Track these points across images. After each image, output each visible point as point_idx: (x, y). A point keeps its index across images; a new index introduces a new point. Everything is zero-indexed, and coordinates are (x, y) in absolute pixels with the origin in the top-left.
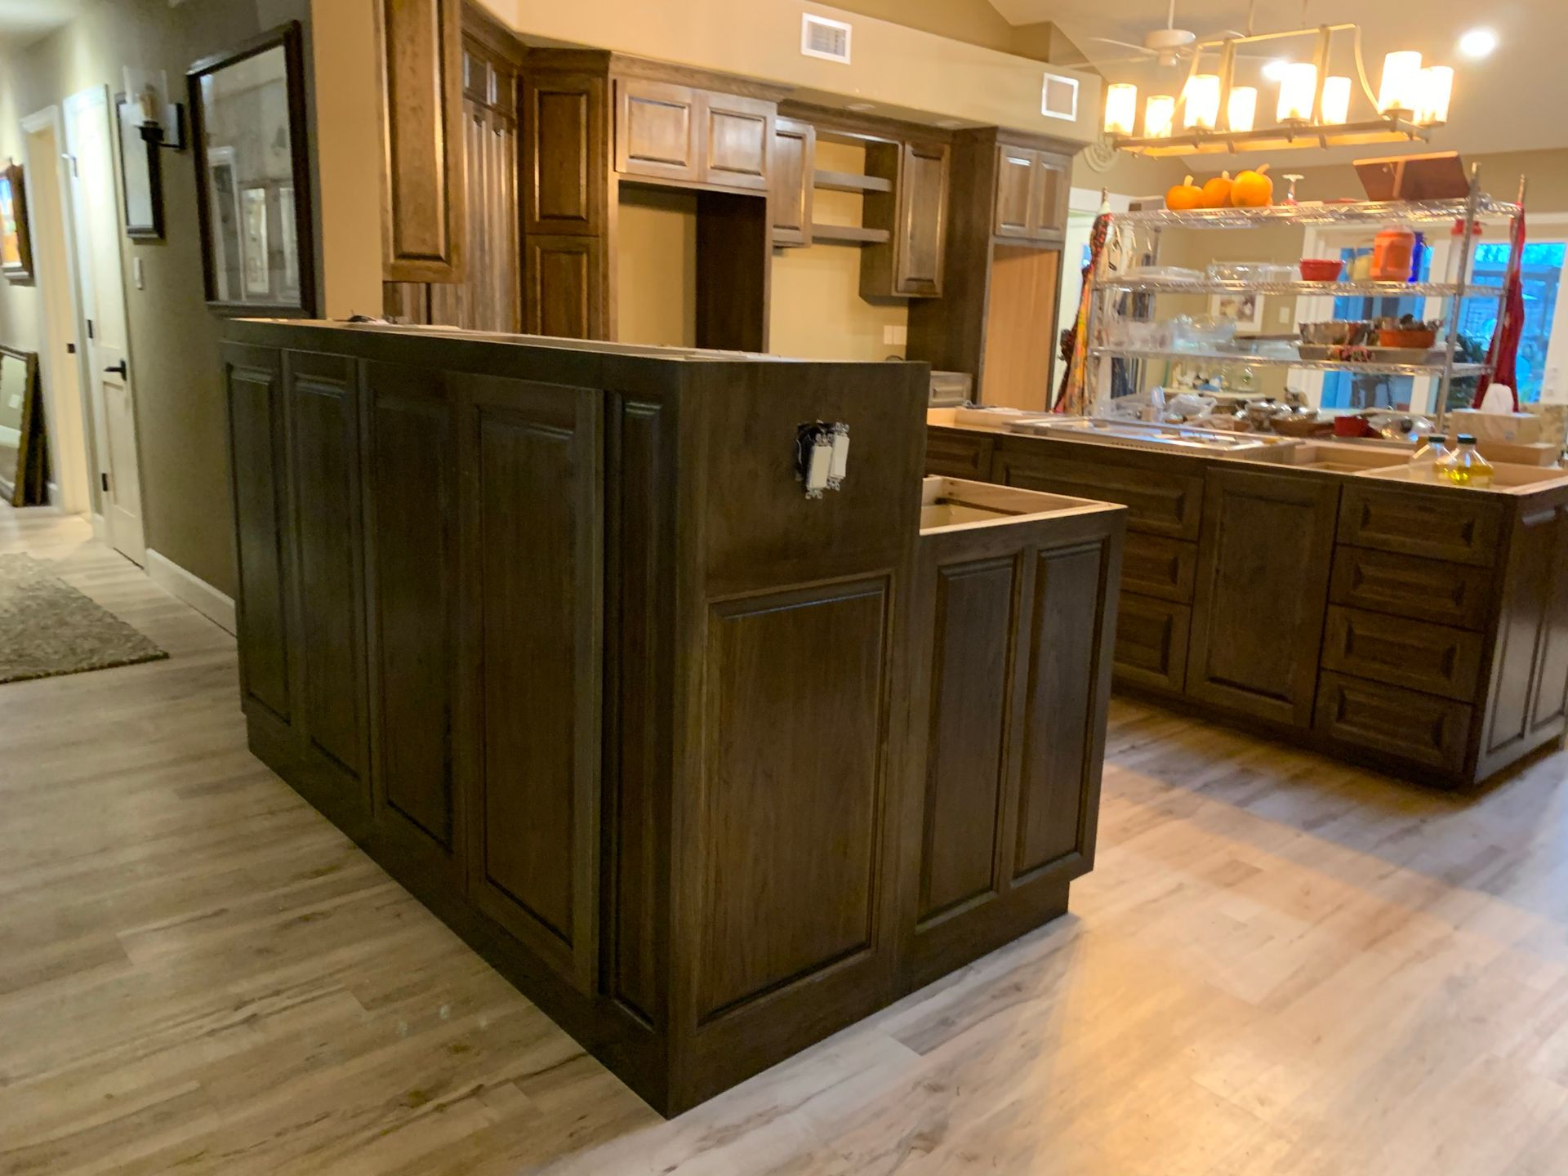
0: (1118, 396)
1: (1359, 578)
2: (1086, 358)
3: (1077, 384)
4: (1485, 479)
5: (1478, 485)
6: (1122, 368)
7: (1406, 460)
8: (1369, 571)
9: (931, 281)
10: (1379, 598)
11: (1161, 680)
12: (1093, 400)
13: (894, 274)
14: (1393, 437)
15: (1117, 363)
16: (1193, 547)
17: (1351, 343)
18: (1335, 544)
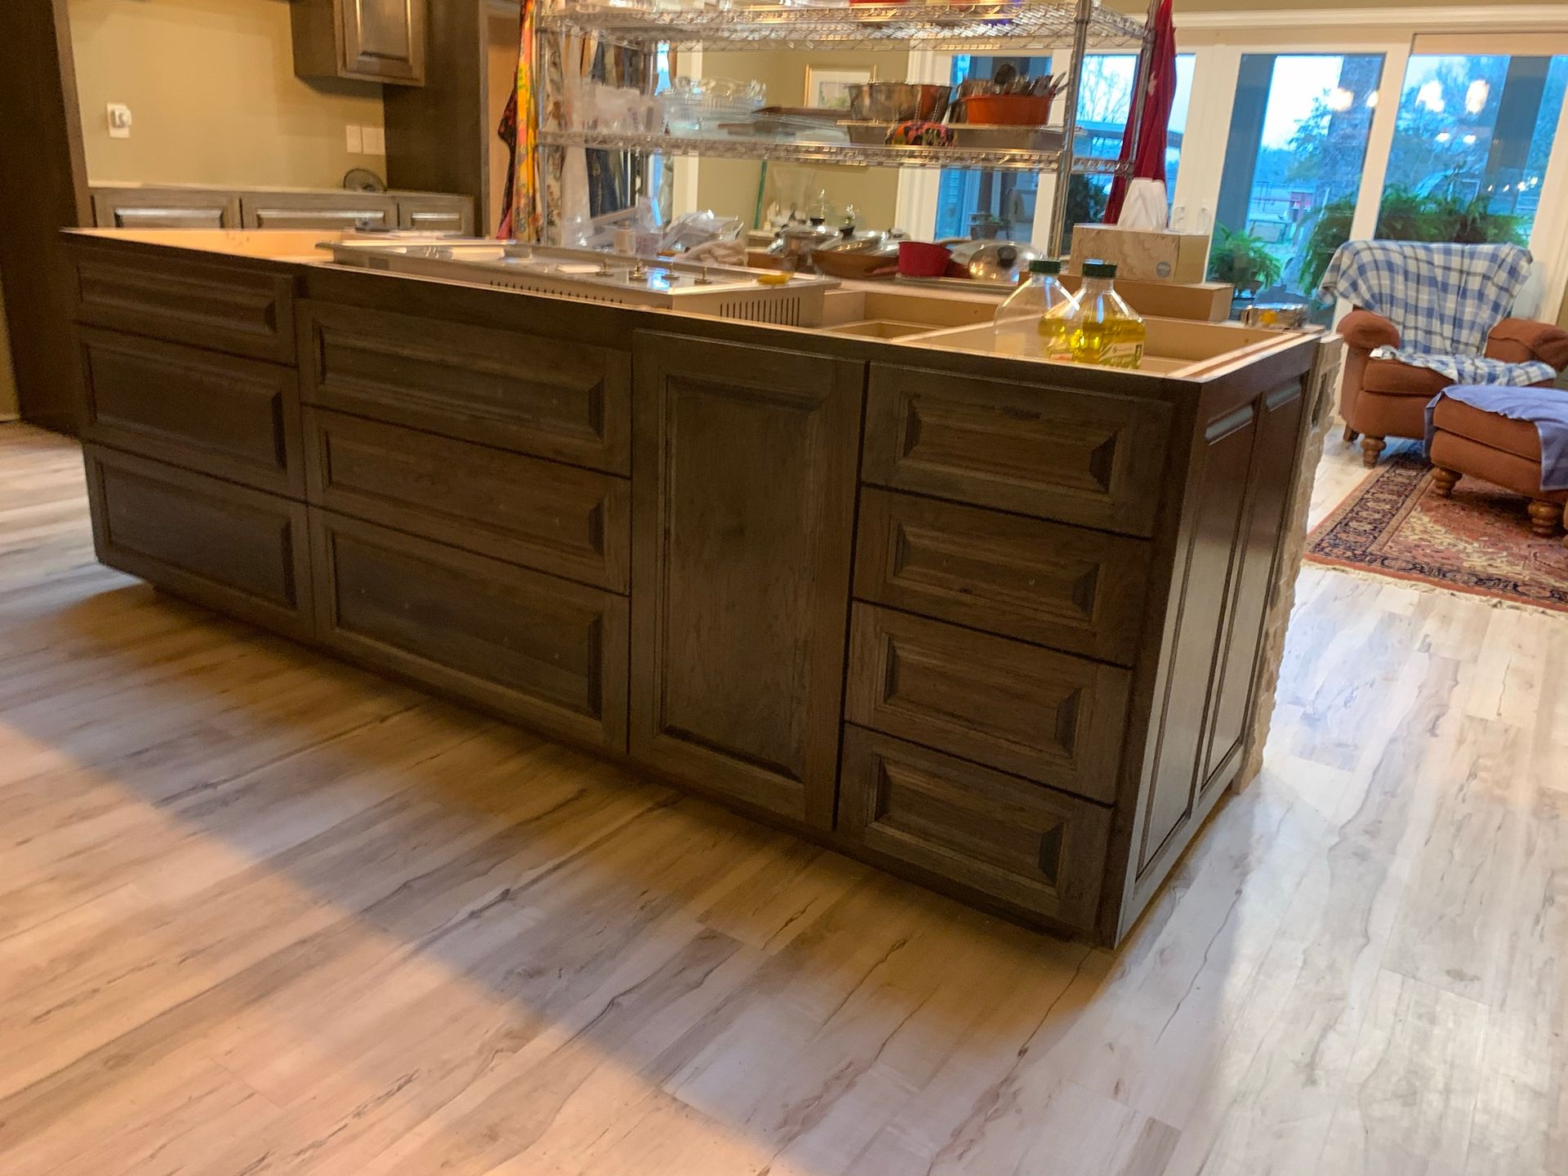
0: (603, 212)
1: (904, 551)
2: (535, 148)
3: (524, 191)
4: (1130, 347)
5: (1116, 360)
6: (605, 167)
7: (986, 313)
8: (920, 537)
9: (404, 60)
10: (939, 592)
11: (592, 729)
12: (555, 218)
13: (339, 43)
14: (987, 277)
15: (596, 158)
16: (623, 486)
17: (925, 118)
18: (860, 484)
